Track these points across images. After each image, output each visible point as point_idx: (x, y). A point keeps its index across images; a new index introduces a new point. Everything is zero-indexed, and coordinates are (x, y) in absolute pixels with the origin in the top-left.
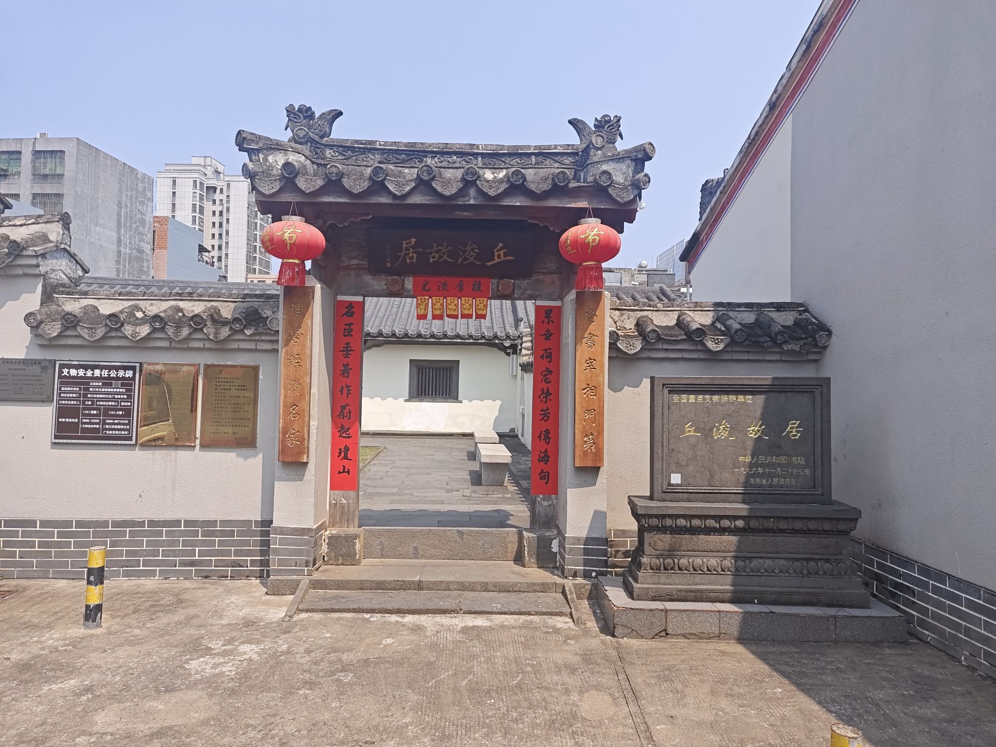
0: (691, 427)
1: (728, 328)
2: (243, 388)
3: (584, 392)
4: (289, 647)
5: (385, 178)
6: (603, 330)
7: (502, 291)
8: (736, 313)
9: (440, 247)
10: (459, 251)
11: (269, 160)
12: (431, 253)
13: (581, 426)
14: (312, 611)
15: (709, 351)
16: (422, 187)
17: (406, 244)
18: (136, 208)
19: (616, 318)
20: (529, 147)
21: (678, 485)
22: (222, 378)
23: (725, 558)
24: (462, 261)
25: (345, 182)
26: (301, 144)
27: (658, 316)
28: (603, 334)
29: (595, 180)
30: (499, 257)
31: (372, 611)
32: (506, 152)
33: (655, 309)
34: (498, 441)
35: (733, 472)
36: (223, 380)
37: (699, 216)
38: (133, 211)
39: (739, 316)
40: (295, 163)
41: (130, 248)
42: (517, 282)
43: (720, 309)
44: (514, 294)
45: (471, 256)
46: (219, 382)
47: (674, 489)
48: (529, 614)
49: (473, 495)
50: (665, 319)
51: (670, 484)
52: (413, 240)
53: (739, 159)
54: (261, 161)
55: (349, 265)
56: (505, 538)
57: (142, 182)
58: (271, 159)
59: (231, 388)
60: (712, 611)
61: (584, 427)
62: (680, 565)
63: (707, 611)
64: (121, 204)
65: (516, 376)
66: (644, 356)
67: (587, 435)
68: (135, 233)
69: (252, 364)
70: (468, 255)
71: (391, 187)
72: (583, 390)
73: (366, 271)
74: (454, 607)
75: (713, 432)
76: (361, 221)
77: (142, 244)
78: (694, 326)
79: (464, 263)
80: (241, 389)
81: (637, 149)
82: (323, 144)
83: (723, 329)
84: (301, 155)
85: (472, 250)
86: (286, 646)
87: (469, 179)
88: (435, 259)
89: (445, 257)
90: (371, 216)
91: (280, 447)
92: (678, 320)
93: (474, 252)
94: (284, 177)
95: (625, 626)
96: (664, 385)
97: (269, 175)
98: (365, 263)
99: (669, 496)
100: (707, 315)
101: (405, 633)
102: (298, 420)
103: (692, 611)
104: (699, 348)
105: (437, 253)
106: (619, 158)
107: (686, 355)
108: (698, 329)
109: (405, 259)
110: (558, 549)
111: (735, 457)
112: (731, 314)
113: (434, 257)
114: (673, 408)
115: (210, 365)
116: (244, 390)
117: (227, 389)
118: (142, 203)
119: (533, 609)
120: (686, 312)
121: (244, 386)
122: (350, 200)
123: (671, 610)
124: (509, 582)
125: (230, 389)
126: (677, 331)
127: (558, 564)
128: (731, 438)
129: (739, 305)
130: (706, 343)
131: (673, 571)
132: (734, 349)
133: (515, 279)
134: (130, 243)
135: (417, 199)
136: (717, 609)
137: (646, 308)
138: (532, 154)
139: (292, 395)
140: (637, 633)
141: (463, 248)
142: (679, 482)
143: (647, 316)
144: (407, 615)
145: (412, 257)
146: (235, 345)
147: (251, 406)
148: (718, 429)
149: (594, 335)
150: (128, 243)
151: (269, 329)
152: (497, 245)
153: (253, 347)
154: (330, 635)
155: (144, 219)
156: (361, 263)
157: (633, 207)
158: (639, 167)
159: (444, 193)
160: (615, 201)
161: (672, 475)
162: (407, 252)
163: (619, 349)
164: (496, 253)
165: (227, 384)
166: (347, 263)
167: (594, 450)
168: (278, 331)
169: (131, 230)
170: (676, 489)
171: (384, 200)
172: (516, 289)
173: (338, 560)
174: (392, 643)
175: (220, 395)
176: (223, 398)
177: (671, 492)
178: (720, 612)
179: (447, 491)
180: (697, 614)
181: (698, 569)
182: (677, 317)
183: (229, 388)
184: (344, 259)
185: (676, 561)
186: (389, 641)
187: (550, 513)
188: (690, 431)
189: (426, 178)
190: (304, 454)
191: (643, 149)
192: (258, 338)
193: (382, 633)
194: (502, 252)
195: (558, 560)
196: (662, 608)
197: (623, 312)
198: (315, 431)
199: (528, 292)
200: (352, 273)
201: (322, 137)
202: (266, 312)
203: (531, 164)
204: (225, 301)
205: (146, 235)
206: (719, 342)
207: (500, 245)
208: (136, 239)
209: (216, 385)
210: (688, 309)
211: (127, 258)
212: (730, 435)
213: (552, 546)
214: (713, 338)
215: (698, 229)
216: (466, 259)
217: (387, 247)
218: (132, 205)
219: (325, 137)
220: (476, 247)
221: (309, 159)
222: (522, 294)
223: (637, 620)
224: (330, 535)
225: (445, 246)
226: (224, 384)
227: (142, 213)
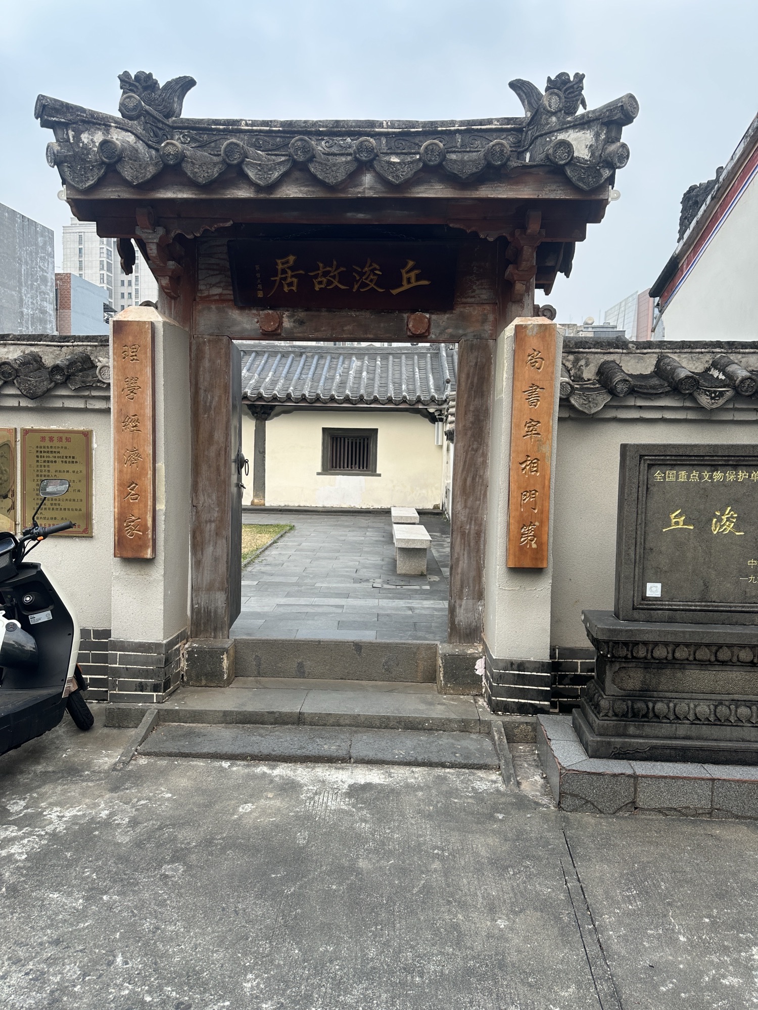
0: (680, 515)
1: (729, 376)
2: (71, 460)
3: (523, 466)
4: (110, 813)
5: (243, 161)
6: (552, 379)
7: (413, 330)
8: (740, 356)
9: (328, 269)
10: (354, 274)
11: (83, 139)
12: (316, 276)
13: (518, 513)
14: (157, 755)
15: (700, 409)
16: (297, 174)
17: (283, 264)
18: (36, 265)
19: (569, 365)
20: (453, 123)
21: (656, 599)
22: (44, 447)
23: (721, 703)
24: (360, 287)
25: (188, 169)
26: (131, 119)
27: (628, 361)
28: (552, 387)
29: (547, 157)
30: (409, 281)
31: (232, 757)
32: (421, 130)
33: (624, 351)
34: (417, 521)
35: (738, 582)
36: (46, 450)
37: (678, 236)
38: (34, 268)
39: (744, 360)
40: (118, 142)
41: (32, 309)
42: (434, 317)
43: (718, 350)
44: (429, 333)
45: (371, 281)
46: (41, 452)
47: (651, 605)
48: (443, 765)
49: (386, 586)
50: (639, 366)
51: (644, 598)
52: (292, 259)
53: (742, 146)
54: (72, 141)
55: (208, 296)
56: (416, 653)
57: (42, 236)
58: (85, 137)
59: (56, 459)
60: (703, 779)
61: (521, 514)
62: (656, 710)
63: (695, 779)
64: (21, 261)
65: (441, 447)
66: (608, 416)
67: (524, 525)
68: (37, 291)
69: (82, 428)
70: (366, 279)
71: (251, 174)
72: (521, 464)
73: (230, 303)
74: (342, 753)
75: (711, 525)
76: (217, 230)
77: (45, 304)
78: (683, 374)
79: (362, 290)
80: (69, 462)
81: (611, 108)
82: (168, 126)
83: (722, 377)
84: (130, 134)
85: (373, 271)
86: (107, 812)
87: (364, 158)
88: (323, 286)
89: (336, 283)
90: (231, 222)
91: (116, 538)
92: (657, 365)
93: (375, 274)
94: (103, 163)
95: (576, 796)
96: (641, 456)
97: (84, 161)
98: (229, 292)
99: (642, 615)
100: (698, 359)
101: (270, 795)
102: (138, 503)
103: (673, 778)
104: (688, 404)
105: (325, 277)
106: (584, 123)
107: (669, 415)
108: (687, 377)
109: (281, 285)
110: (483, 672)
111: (741, 560)
112: (732, 357)
113: (320, 283)
114: (654, 489)
115: (29, 430)
116: (73, 462)
117: (52, 462)
118: (43, 259)
119: (448, 758)
120: (669, 355)
121: (73, 457)
122: (196, 194)
123: (643, 776)
124: (417, 718)
125: (55, 462)
126: (655, 381)
127: (484, 690)
128: (737, 534)
129: (744, 345)
130: (699, 397)
131: (646, 719)
132: (737, 406)
133: (431, 313)
134: (32, 303)
135: (291, 191)
136: (708, 776)
137: (612, 350)
138: (458, 131)
139: (129, 470)
140: (593, 804)
141: (360, 270)
142: (658, 594)
143: (614, 362)
144: (279, 763)
145: (290, 285)
146: (58, 404)
147: (84, 482)
148: (720, 520)
149: (538, 387)
150: (30, 303)
151: (99, 381)
152: (406, 264)
153: (82, 406)
154: (170, 795)
155: (46, 276)
156: (225, 292)
157: (602, 197)
158: (613, 134)
159: (327, 180)
160: (576, 189)
161: (649, 585)
162: (283, 276)
163: (572, 407)
164: (405, 276)
165: (51, 455)
166: (206, 294)
167: (534, 546)
168: (109, 384)
169: (32, 288)
170: (654, 605)
171: (243, 193)
172: (432, 326)
173: (201, 680)
174: (251, 813)
175: (43, 468)
176: (47, 473)
177: (646, 606)
178: (713, 780)
179: (355, 581)
180: (680, 782)
181: (681, 717)
182: (655, 362)
183: (54, 460)
184: (201, 287)
185: (651, 705)
186: (249, 807)
187: (474, 624)
188: (677, 520)
189: (301, 159)
190: (147, 547)
191: (620, 104)
192: (86, 393)
193: (241, 794)
194: (413, 275)
195: (483, 685)
196: (629, 772)
197: (580, 355)
198: (163, 518)
199: (450, 331)
200: (213, 307)
201: (168, 116)
202: (101, 359)
203: (456, 147)
204: (47, 346)
205: (48, 294)
206: (716, 396)
207: (411, 263)
208: (38, 298)
209: (37, 457)
210: (671, 351)
211: (30, 319)
212: (737, 527)
213: (476, 667)
214: (709, 391)
215: (677, 252)
216: (364, 285)
217: (257, 267)
218: (32, 261)
219: (172, 116)
220: (378, 267)
221: (142, 140)
222: (440, 334)
223: (594, 789)
224: (190, 649)
225: (334, 267)
226: (48, 455)
227: (43, 270)
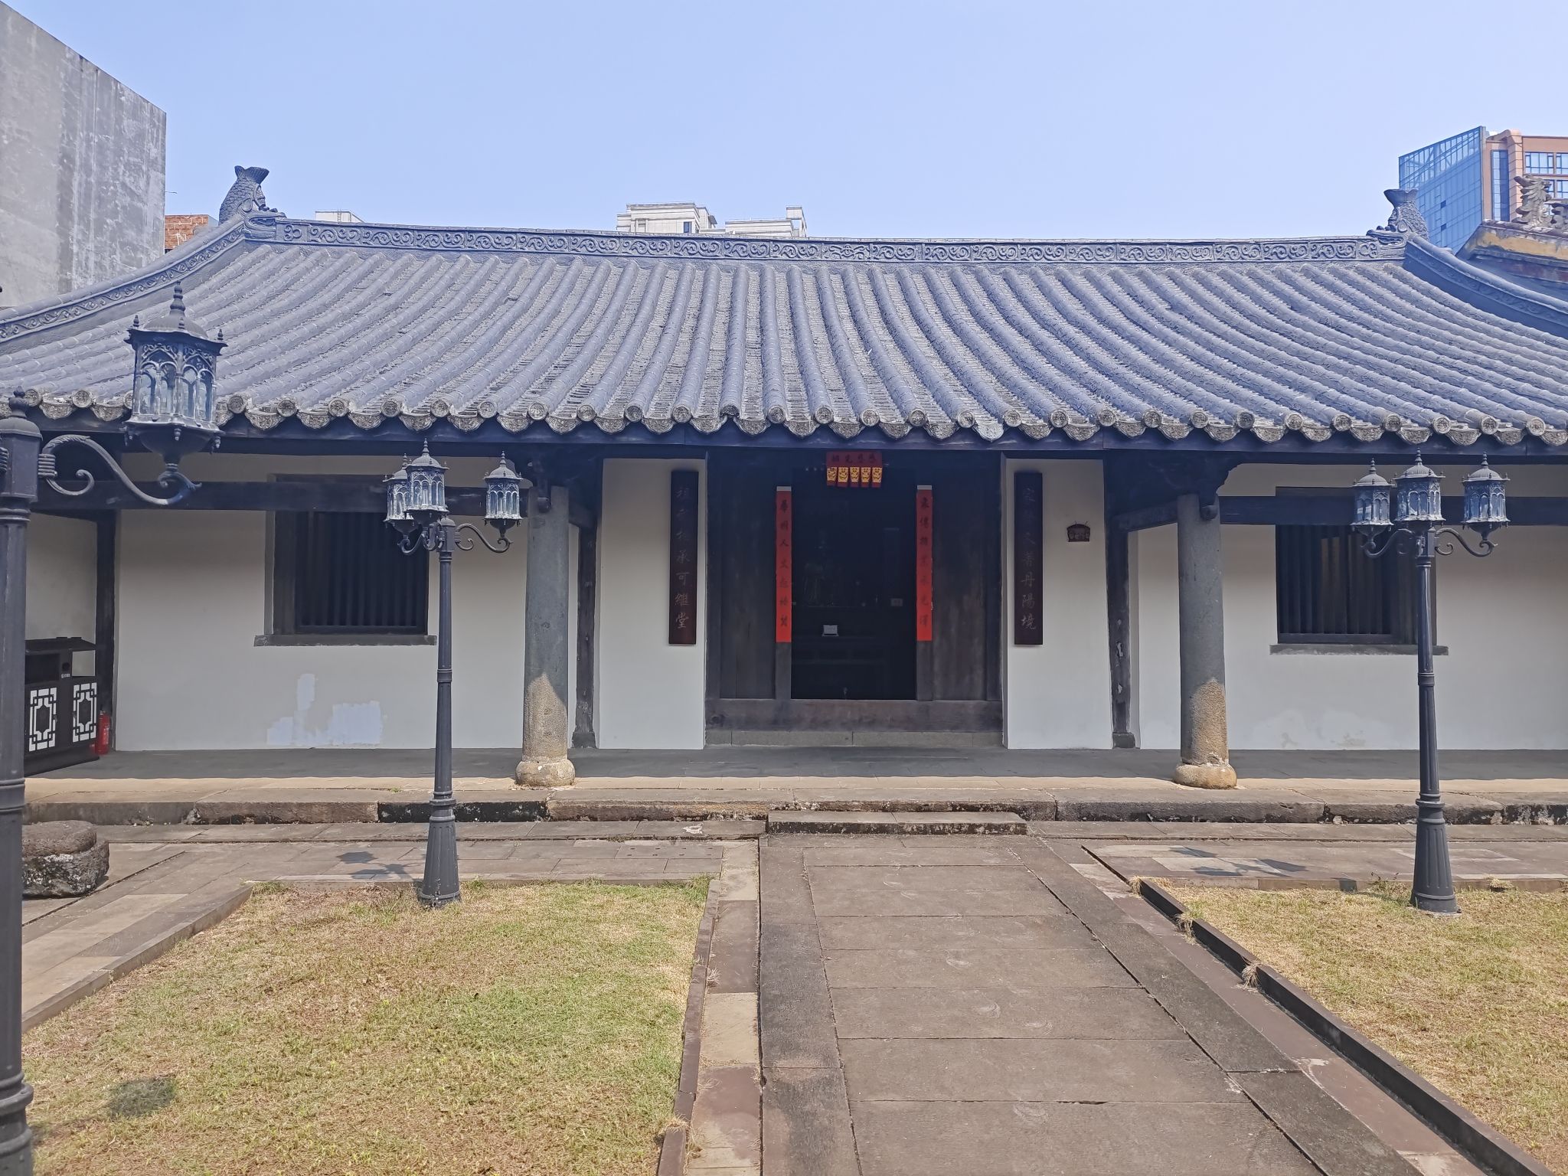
18: (115, 178)
64: (72, 161)
118: (134, 169)
134: (99, 265)
218: (104, 168)
227: (132, 194)
